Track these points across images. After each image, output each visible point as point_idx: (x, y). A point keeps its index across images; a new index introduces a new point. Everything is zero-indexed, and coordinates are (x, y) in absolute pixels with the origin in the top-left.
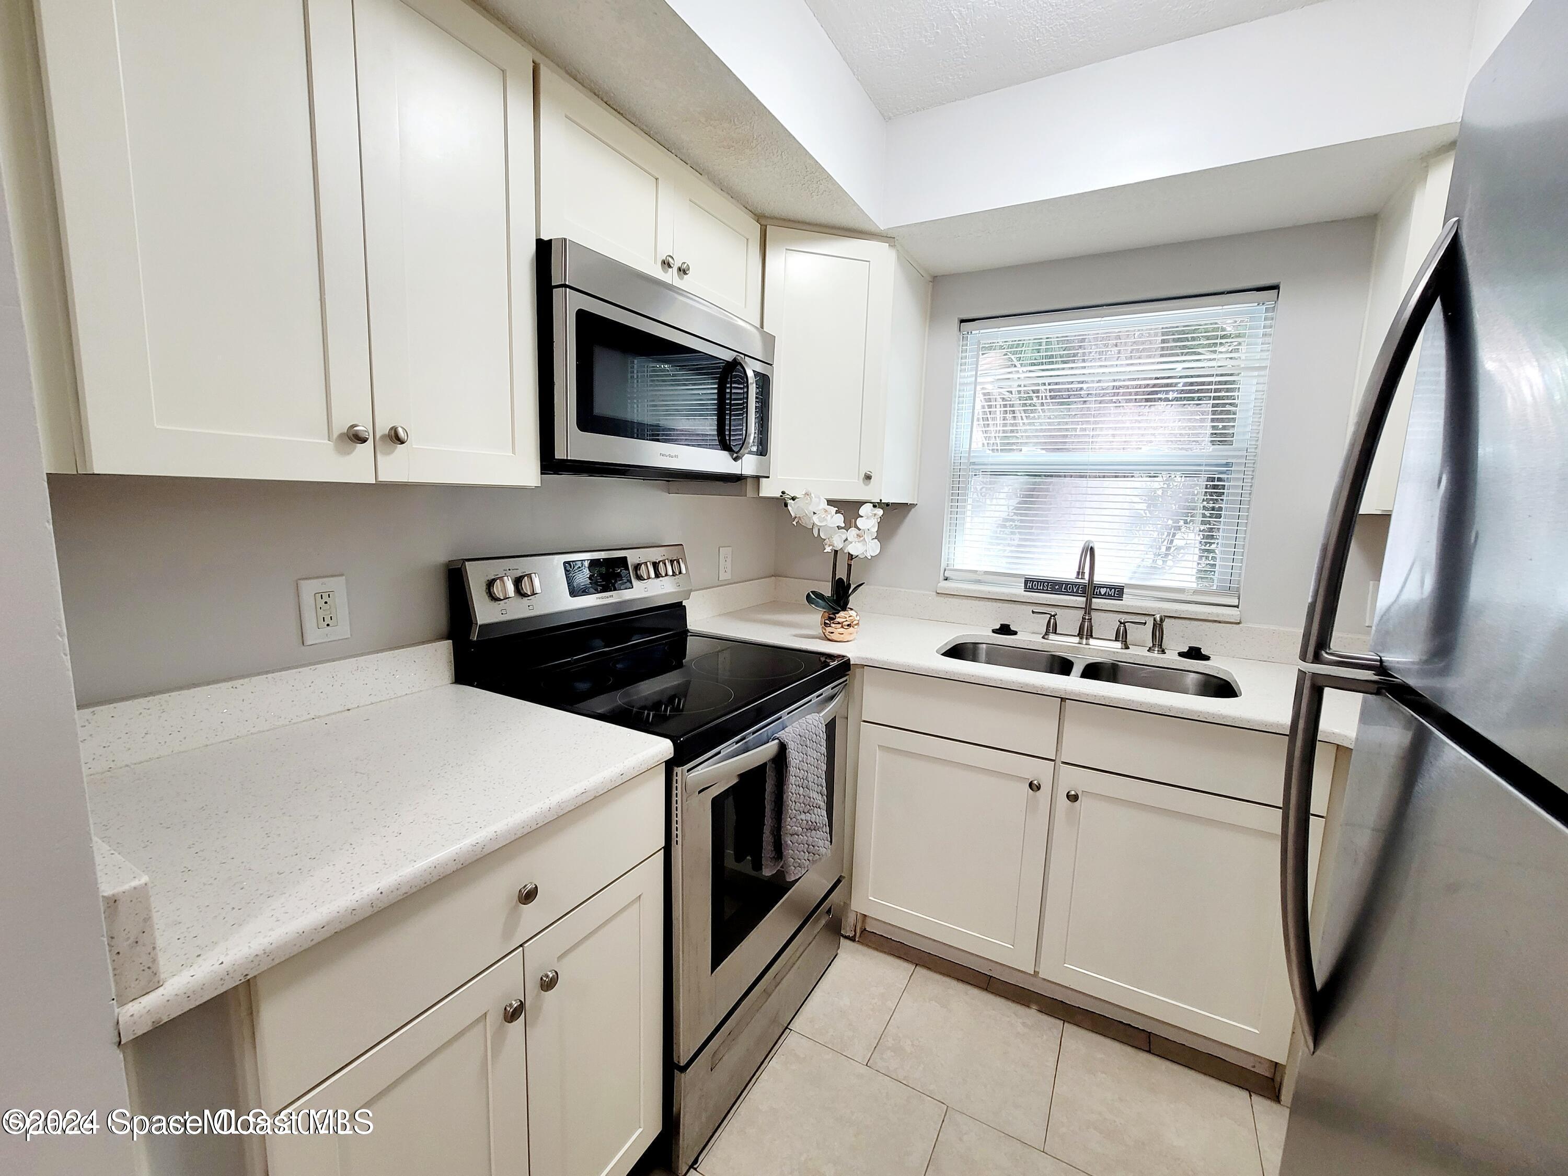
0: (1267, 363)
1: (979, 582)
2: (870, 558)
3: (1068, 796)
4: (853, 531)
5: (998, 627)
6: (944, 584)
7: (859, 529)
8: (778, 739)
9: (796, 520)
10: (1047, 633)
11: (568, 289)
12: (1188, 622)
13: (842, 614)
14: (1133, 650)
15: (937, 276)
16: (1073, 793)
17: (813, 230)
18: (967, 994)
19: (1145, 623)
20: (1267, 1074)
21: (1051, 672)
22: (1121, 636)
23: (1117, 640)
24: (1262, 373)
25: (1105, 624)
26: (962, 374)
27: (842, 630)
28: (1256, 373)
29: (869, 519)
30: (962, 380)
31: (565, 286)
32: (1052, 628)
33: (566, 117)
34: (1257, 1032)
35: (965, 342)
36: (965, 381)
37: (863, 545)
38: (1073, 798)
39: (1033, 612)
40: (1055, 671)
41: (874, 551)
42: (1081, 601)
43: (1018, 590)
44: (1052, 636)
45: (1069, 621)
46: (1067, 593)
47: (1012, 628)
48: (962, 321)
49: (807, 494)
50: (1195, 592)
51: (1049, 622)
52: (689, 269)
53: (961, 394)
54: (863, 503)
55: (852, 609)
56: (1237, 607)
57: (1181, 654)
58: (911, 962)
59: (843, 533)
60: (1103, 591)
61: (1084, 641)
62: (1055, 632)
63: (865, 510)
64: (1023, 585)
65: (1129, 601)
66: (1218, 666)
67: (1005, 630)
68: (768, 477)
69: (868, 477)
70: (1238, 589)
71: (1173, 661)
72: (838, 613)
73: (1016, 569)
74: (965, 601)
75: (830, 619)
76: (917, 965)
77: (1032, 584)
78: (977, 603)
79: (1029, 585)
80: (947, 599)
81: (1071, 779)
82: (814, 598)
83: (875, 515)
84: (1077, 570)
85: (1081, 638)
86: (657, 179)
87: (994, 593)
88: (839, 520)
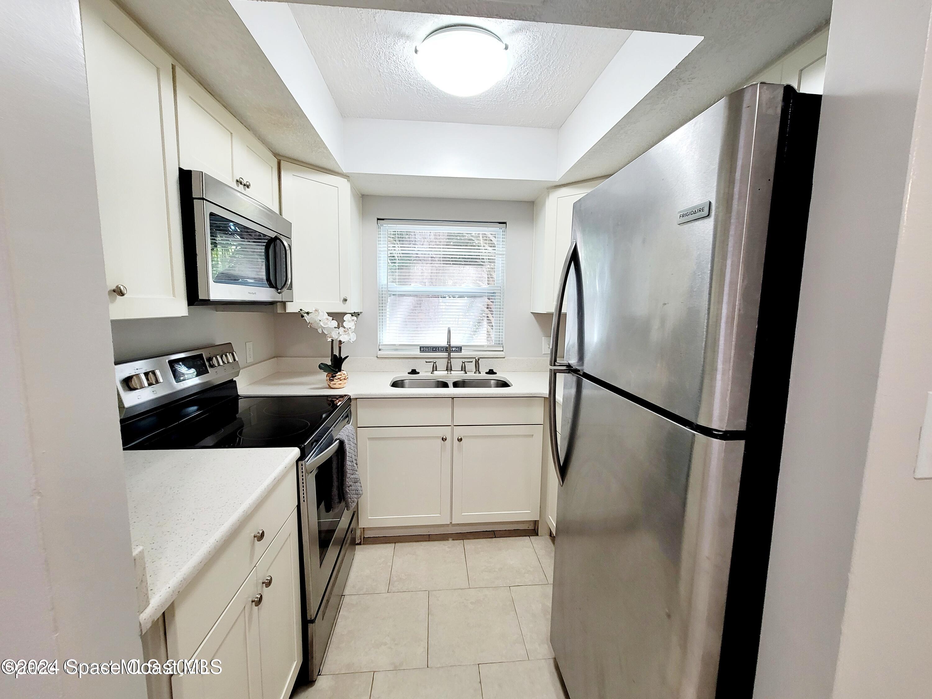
0: (505, 253)
1: (396, 350)
2: (352, 342)
3: (458, 440)
4: (341, 329)
5: (410, 371)
6: (380, 353)
7: (345, 328)
8: (338, 439)
9: (309, 325)
10: (433, 371)
11: (204, 201)
12: (487, 359)
13: (339, 373)
14: (469, 374)
15: (364, 195)
16: (460, 438)
17: (308, 167)
18: (422, 546)
19: (472, 362)
20: (533, 528)
21: (438, 387)
22: (463, 369)
23: (462, 370)
24: (503, 256)
25: (456, 364)
26: (380, 246)
27: (340, 382)
28: (501, 256)
29: (349, 322)
30: (380, 249)
31: (203, 199)
32: (435, 368)
33: (190, 97)
34: (530, 512)
35: (380, 230)
36: (382, 249)
37: (348, 336)
38: (460, 440)
39: (426, 362)
40: (439, 386)
41: (353, 339)
42: (445, 354)
43: (417, 352)
44: (435, 372)
45: (441, 364)
46: (439, 351)
47: (417, 371)
48: (378, 219)
49: (316, 310)
50: (488, 346)
51: (433, 366)
52: (250, 185)
53: (380, 255)
54: (345, 314)
55: (343, 370)
56: (503, 351)
57: (486, 373)
58: (392, 543)
59: (336, 330)
60: (454, 349)
61: (449, 373)
62: (436, 370)
63: (347, 318)
64: (419, 349)
65: (464, 353)
66: (501, 375)
67: (414, 372)
68: (293, 301)
69: (345, 300)
70: (502, 344)
71: (484, 376)
72: (337, 373)
73: (413, 342)
74: (392, 360)
75: (332, 377)
76: (395, 543)
77: (423, 349)
78: (398, 360)
79: (422, 349)
80: (382, 360)
81: (459, 432)
82: (323, 367)
83: (353, 320)
84: (447, 341)
85: (448, 371)
86: (231, 133)
87: (407, 355)
88: (335, 323)
